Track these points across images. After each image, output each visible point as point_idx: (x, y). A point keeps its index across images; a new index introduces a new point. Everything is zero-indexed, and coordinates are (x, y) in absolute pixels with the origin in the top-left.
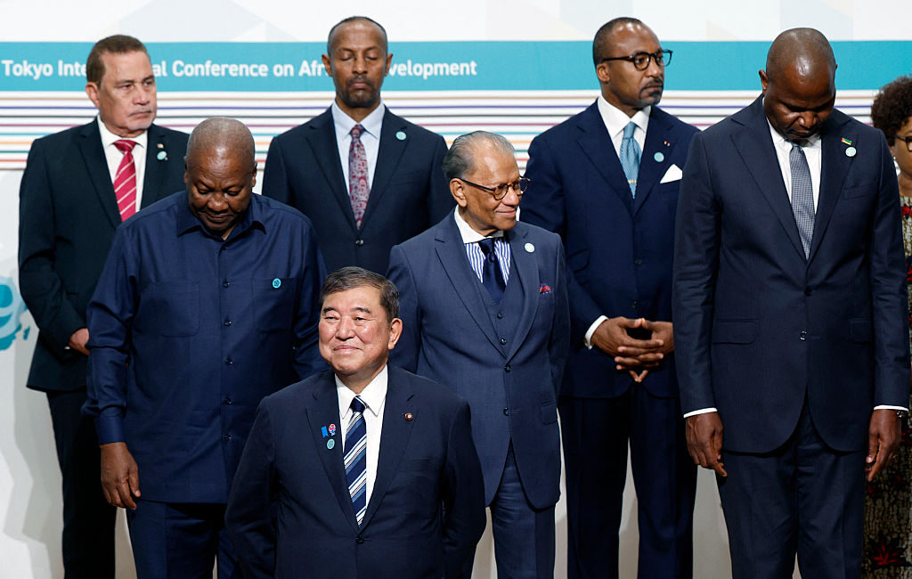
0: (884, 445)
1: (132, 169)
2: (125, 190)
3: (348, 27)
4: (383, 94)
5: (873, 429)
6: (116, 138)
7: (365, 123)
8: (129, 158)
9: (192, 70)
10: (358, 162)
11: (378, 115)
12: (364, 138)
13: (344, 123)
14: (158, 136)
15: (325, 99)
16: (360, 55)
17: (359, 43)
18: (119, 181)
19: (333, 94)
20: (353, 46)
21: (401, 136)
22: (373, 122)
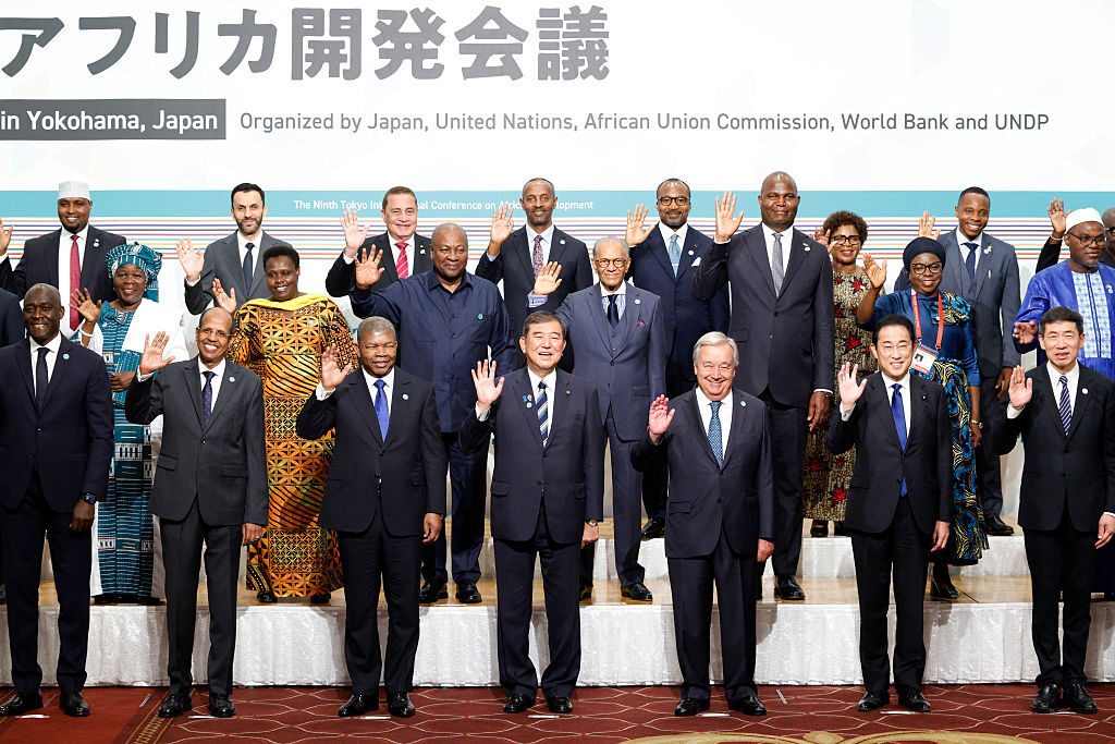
0: (818, 411)
1: (406, 258)
2: (401, 270)
3: (533, 183)
4: (553, 219)
5: (812, 402)
6: (396, 242)
7: (543, 235)
8: (403, 252)
9: (442, 206)
10: (538, 255)
11: (550, 230)
12: (542, 242)
13: (531, 234)
14: (420, 241)
15: (521, 221)
16: (538, 198)
17: (538, 191)
18: (399, 265)
19: (526, 218)
20: (535, 194)
21: (563, 242)
22: (548, 234)
